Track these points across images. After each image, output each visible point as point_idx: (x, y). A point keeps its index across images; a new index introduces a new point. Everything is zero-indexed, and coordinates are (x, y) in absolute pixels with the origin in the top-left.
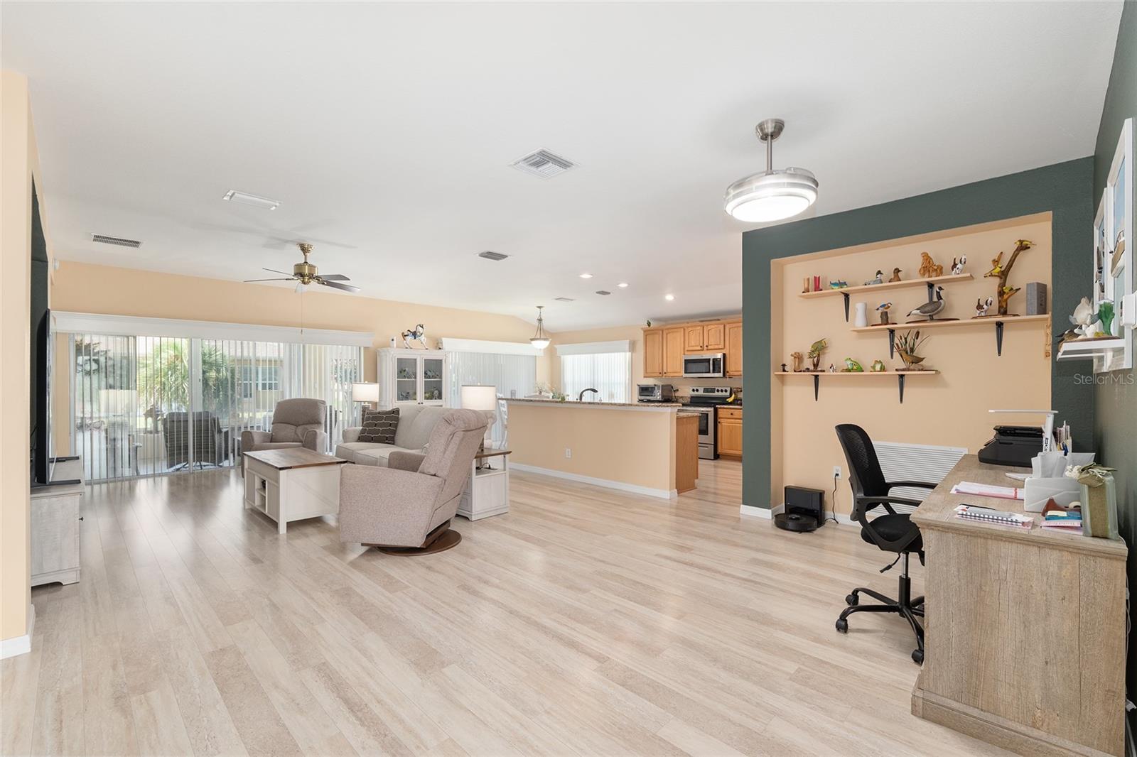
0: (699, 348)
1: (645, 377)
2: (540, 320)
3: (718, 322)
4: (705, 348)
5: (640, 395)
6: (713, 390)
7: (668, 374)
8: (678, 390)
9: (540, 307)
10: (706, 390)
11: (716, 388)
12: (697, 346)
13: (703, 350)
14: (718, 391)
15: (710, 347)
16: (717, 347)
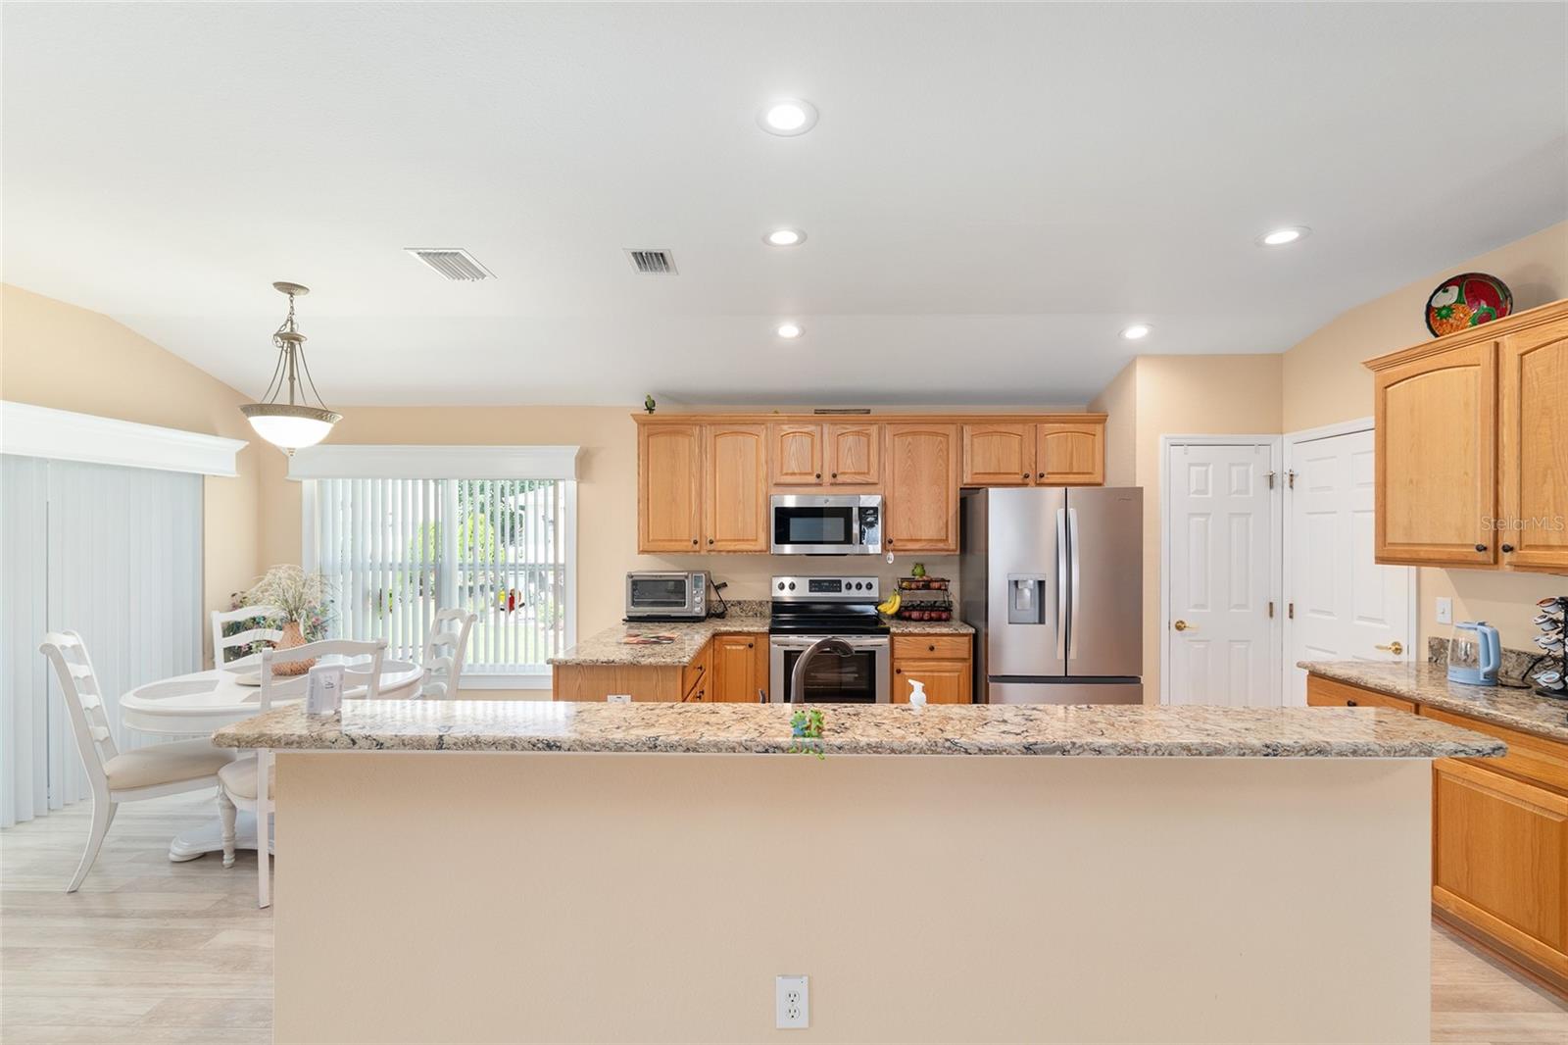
0: (813, 479)
1: (643, 552)
2: (290, 340)
3: (865, 417)
4: (827, 478)
5: (634, 603)
6: (835, 586)
7: (718, 546)
8: (725, 585)
9: (289, 288)
10: (815, 585)
11: (844, 582)
12: (810, 474)
13: (820, 485)
14: (849, 586)
15: (840, 479)
16: (859, 479)
